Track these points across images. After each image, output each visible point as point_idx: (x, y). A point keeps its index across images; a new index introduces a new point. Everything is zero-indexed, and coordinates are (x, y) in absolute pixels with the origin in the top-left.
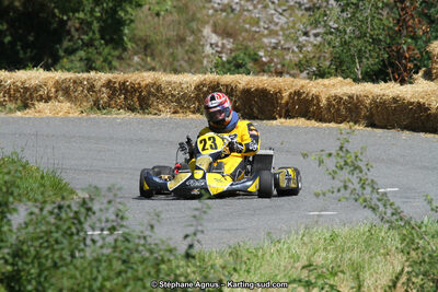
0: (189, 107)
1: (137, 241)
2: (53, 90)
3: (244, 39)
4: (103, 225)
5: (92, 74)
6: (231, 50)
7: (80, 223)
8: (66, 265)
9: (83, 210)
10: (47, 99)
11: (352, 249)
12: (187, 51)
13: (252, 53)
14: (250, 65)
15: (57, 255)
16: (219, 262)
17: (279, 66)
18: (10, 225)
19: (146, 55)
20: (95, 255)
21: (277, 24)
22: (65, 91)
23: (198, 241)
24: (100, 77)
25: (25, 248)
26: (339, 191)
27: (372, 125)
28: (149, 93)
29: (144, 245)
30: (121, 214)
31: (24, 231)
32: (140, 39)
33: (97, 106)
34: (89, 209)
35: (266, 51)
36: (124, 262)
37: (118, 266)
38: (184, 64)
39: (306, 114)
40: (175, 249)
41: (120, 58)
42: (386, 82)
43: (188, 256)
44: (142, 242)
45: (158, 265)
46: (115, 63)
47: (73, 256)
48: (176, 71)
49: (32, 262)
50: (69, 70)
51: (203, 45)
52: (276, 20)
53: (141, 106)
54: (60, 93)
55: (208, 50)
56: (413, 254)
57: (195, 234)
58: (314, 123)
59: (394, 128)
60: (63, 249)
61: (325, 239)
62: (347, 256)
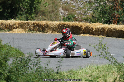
0: (56, 31)
2: (18, 26)
3: (71, 11)
5: (29, 21)
6: (67, 15)
7: (27, 63)
10: (16, 28)
11: (103, 71)
12: (55, 15)
13: (73, 15)
14: (73, 19)
16: (66, 74)
17: (81, 19)
18: (8, 64)
19: (43, 16)
23: (60, 69)
24: (31, 22)
25: (12, 70)
27: (108, 36)
28: (45, 26)
29: (45, 70)
31: (11, 66)
32: (42, 11)
33: (30, 30)
34: (30, 60)
35: (77, 15)
38: (54, 19)
39: (89, 33)
41: (36, 16)
42: (112, 24)
43: (57, 73)
46: (34, 18)
48: (52, 21)
50: (22, 20)
51: (59, 13)
52: (80, 6)
53: (42, 30)
54: (20, 26)
55: (61, 14)
56: (120, 73)
57: (59, 67)
58: (91, 36)
59: (114, 37)
61: (96, 68)
62: (102, 73)
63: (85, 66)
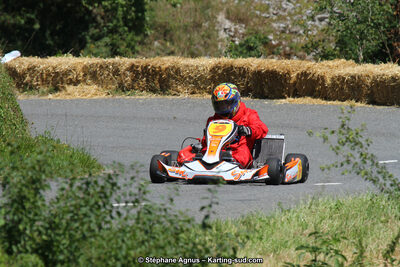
0: (205, 88)
1: (158, 213)
2: (82, 74)
3: (255, 25)
4: (128, 198)
5: (117, 59)
6: (244, 35)
7: (106, 197)
8: (95, 236)
9: (109, 186)
10: (76, 83)
11: (355, 217)
12: (203, 36)
13: (262, 37)
14: (261, 48)
15: (86, 227)
16: (234, 230)
17: (288, 49)
18: (44, 200)
19: (165, 40)
20: (120, 226)
21: (285, 10)
22: (92, 75)
23: (214, 212)
24: (124, 62)
25: (57, 220)
26: (342, 165)
27: (373, 102)
28: (169, 75)
29: (164, 216)
30: (143, 189)
31: (55, 206)
32: (161, 26)
33: (122, 88)
34: (114, 185)
35: (276, 35)
36: (146, 232)
37: (140, 235)
38: (201, 48)
39: (313, 94)
40: (193, 220)
41: (141, 43)
42: (385, 62)
43: (205, 226)
44: (163, 213)
45: (177, 234)
46: (138, 48)
47: (100, 228)
48: (193, 55)
49: (64, 234)
50: (96, 55)
51: (218, 31)
52: (284, 6)
53: (161, 87)
54: (88, 77)
55: (223, 35)
57: (210, 206)
58: (319, 102)
59: (392, 104)
60: (91, 222)
61: (331, 208)
62: (351, 223)
63: (297, 203)
